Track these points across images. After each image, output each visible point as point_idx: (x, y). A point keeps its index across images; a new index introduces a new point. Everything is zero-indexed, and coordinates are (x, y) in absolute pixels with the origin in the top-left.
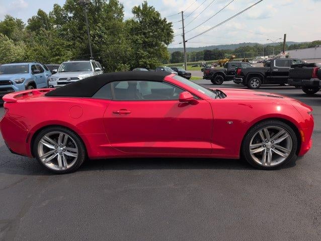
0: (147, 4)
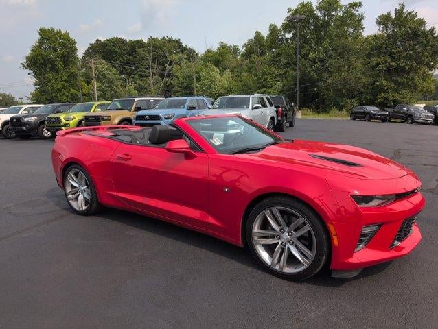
0: (403, 8)
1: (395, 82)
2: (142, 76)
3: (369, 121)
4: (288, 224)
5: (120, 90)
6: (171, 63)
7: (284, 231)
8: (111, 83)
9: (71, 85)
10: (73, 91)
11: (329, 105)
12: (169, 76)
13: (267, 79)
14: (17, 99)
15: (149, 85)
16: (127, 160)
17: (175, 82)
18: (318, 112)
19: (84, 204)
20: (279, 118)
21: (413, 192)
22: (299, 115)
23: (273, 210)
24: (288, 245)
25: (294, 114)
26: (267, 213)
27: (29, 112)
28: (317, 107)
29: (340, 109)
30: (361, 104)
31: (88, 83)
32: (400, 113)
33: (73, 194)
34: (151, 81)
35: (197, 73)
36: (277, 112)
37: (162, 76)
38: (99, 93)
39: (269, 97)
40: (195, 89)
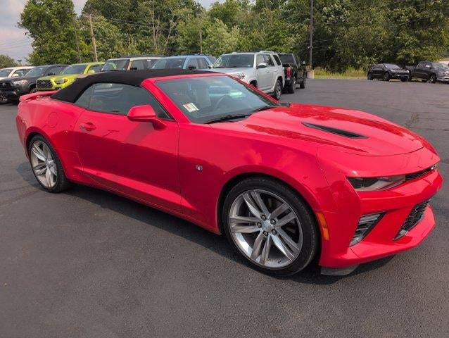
1: (419, 37)
2: (145, 34)
3: (388, 80)
4: (271, 210)
5: (122, 50)
6: (175, 19)
7: (266, 219)
8: (112, 42)
9: (71, 45)
10: (73, 51)
11: (344, 63)
12: (174, 33)
13: (278, 35)
14: (16, 61)
15: (152, 44)
16: (90, 130)
17: (180, 40)
18: (333, 72)
19: (52, 181)
20: (288, 79)
21: (429, 170)
22: (312, 75)
23: (252, 193)
24: (270, 234)
25: (306, 74)
26: (246, 196)
27: (20, 75)
28: (332, 67)
29: (357, 68)
30: (379, 62)
31: (88, 42)
32: (422, 71)
33: (41, 168)
34: (155, 39)
35: (203, 29)
36: (286, 71)
37: (166, 33)
38: (100, 53)
39: (277, 54)
40: (202, 48)
